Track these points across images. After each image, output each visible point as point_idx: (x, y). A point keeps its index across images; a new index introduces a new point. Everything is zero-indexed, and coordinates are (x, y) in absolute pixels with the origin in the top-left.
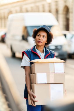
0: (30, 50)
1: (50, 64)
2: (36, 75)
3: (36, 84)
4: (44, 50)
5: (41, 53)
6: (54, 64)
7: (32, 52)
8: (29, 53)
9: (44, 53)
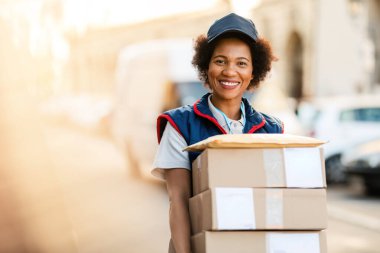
0: (190, 110)
1: (265, 151)
2: (210, 195)
3: (211, 230)
4: (240, 111)
5: (229, 120)
6: (282, 153)
7: (196, 116)
8: (185, 120)
9: (243, 120)
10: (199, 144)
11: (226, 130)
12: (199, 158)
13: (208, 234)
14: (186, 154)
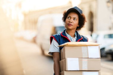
0: (60, 35)
1: (82, 47)
2: (66, 60)
3: (66, 71)
4: (75, 35)
5: (71, 38)
6: (87, 47)
7: (62, 37)
8: (58, 38)
9: (76, 37)
10: (62, 45)
11: (71, 40)
12: (62, 49)
13: (65, 72)
14: (58, 48)
